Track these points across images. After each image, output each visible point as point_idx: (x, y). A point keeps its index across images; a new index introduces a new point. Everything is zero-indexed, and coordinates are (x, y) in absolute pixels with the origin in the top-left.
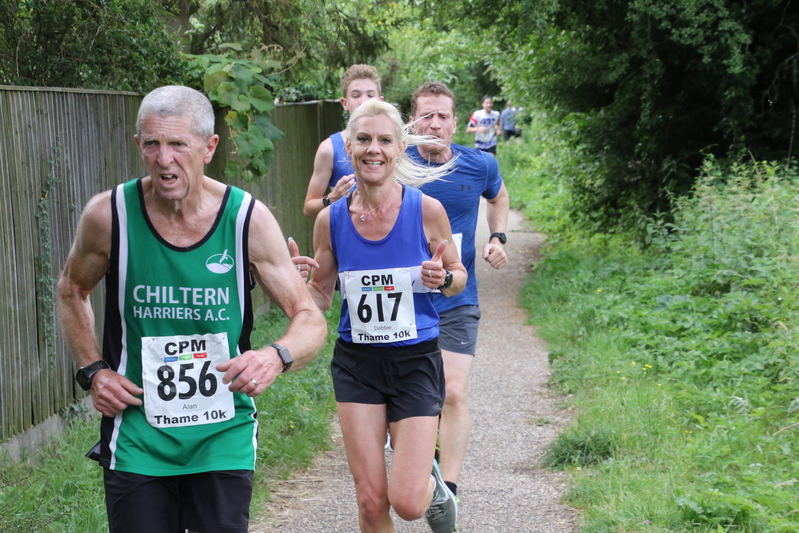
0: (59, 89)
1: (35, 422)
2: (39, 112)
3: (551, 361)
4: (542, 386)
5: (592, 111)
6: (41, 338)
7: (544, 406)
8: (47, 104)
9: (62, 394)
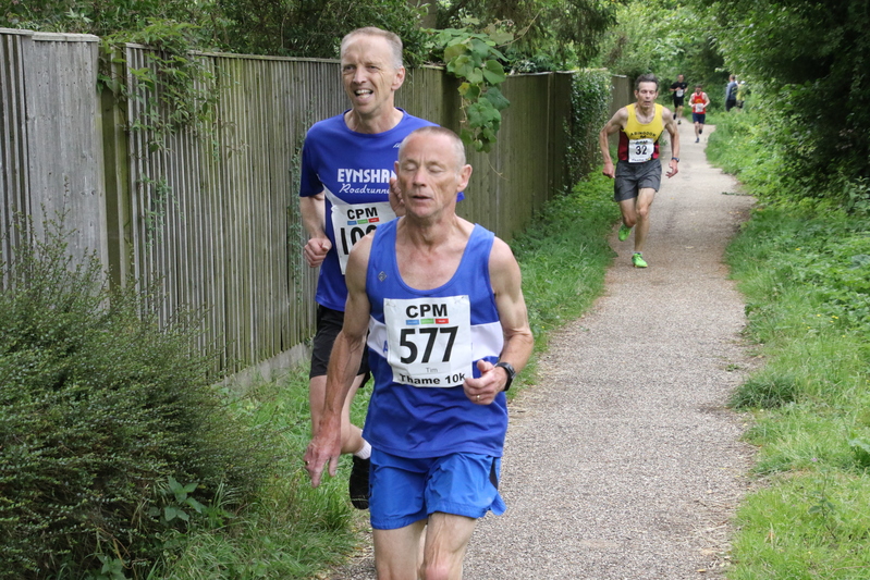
0: (314, 59)
1: (284, 348)
2: (296, 79)
3: (747, 313)
4: (736, 335)
5: (807, 83)
6: (290, 276)
7: (736, 354)
8: (303, 72)
9: (307, 326)
